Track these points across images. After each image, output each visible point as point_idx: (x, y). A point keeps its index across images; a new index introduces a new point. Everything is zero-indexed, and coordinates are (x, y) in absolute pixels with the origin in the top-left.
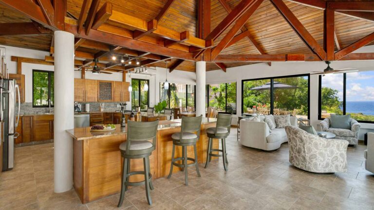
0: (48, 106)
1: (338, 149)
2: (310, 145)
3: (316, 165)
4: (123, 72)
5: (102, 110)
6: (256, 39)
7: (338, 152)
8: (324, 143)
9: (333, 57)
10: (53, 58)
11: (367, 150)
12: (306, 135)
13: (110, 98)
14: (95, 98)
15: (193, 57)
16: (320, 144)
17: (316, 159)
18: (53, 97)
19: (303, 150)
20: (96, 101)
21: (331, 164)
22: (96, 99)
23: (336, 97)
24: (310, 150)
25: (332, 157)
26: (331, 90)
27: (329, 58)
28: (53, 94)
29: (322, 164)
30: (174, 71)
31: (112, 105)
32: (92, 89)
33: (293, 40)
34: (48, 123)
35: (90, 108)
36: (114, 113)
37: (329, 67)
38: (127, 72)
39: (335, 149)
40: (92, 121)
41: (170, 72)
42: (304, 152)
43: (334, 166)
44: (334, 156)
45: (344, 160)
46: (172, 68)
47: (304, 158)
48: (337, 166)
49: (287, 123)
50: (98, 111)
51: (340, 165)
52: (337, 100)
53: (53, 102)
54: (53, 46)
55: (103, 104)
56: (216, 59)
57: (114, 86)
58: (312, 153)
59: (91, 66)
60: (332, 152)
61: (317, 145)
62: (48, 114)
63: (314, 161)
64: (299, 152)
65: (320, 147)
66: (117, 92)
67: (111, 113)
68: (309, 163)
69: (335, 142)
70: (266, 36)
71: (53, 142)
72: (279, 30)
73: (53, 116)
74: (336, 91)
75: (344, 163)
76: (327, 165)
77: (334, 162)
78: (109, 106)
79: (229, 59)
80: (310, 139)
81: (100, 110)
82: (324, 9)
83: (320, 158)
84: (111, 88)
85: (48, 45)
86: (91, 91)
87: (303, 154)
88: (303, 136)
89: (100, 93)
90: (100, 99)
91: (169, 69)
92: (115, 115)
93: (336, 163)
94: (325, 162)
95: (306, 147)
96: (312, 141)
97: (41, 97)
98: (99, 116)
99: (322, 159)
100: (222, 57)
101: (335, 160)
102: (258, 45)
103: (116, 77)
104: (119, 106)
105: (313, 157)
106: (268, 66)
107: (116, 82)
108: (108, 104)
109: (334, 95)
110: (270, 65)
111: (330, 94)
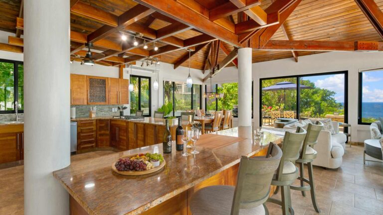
0: (13, 112)
4: (120, 67)
5: (94, 116)
10: (22, 41)
13: (104, 99)
14: (83, 99)
15: (238, 42)
18: (22, 99)
20: (86, 103)
22: (86, 101)
28: (22, 95)
30: (180, 67)
31: (106, 109)
32: (79, 88)
33: (336, 30)
34: (15, 137)
35: (76, 113)
36: (111, 120)
38: (124, 66)
40: (80, 131)
41: (175, 68)
46: (177, 63)
50: (88, 117)
52: (335, 102)
53: (22, 106)
54: (22, 17)
55: (95, 108)
56: (266, 46)
57: (109, 84)
59: (79, 56)
62: (14, 122)
66: (113, 91)
67: (108, 120)
70: (304, 24)
71: (22, 164)
72: (323, 16)
73: (22, 126)
74: (333, 92)
78: (101, 110)
81: (90, 116)
84: (105, 87)
85: (13, 21)
86: (78, 90)
89: (90, 93)
90: (90, 101)
91: (173, 65)
92: (113, 122)
97: (5, 98)
98: (91, 123)
100: (273, 43)
103: (110, 72)
104: (115, 110)
107: (111, 78)
108: (100, 107)
109: (331, 96)
110: (296, 61)
111: (326, 96)
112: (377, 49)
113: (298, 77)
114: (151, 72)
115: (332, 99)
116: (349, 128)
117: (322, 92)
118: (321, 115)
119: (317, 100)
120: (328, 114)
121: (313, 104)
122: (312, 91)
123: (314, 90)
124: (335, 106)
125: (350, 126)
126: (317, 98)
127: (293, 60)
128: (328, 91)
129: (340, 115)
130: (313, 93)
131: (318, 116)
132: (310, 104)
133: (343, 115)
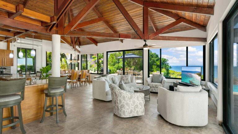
1: (138, 100)
2: (120, 98)
3: (124, 112)
6: (110, 23)
7: (138, 101)
8: (129, 96)
9: (148, 37)
11: (158, 98)
12: (118, 91)
15: (47, 30)
16: (126, 97)
17: (124, 108)
19: (117, 102)
21: (133, 110)
23: (168, 64)
24: (120, 101)
25: (134, 105)
26: (165, 59)
27: (146, 38)
29: (128, 111)
37: (146, 44)
39: (136, 100)
42: (118, 103)
43: (135, 112)
44: (135, 104)
45: (142, 107)
47: (118, 108)
48: (137, 112)
49: (127, 80)
51: (140, 111)
56: (68, 33)
58: (122, 104)
60: (134, 102)
61: (124, 97)
63: (123, 109)
64: (115, 103)
65: (126, 99)
68: (121, 111)
69: (135, 95)
70: (116, 22)
75: (142, 109)
76: (131, 111)
77: (136, 109)
79: (79, 34)
80: (120, 93)
82: (143, 6)
83: (127, 107)
87: (117, 105)
88: (116, 92)
93: (137, 109)
94: (130, 110)
95: (118, 100)
96: (121, 95)
99: (128, 108)
100: (73, 32)
101: (136, 108)
102: (112, 28)
105: (123, 106)
106: (121, 43)
112: (130, 38)
113: (124, 51)
114: (36, 46)
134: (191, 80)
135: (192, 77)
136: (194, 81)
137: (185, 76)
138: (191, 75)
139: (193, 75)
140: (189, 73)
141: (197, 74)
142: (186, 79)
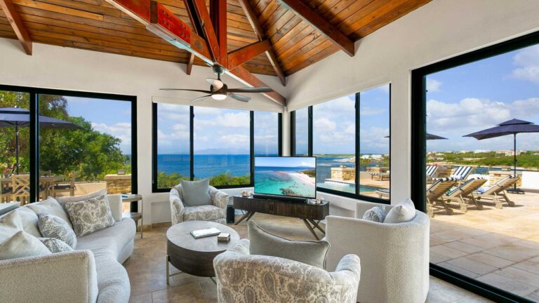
9: (226, 61)
109: (115, 145)
110: (29, 52)
111: (109, 145)
112: (188, 42)
113: (33, 92)
115: (117, 149)
116: (140, 203)
117: (102, 138)
118: (98, 176)
119: (94, 150)
120: (109, 173)
121: (88, 158)
122: (86, 135)
123: (90, 135)
124: (121, 161)
125: (141, 199)
126: (95, 147)
127: (17, 46)
128: (111, 138)
129: (126, 175)
130: (89, 139)
131: (94, 177)
132: (84, 157)
133: (130, 175)
134: (286, 186)
135: (289, 179)
136: (297, 187)
137: (267, 180)
138: (287, 175)
139: (293, 175)
140: (281, 172)
141: (305, 173)
142: (270, 185)
